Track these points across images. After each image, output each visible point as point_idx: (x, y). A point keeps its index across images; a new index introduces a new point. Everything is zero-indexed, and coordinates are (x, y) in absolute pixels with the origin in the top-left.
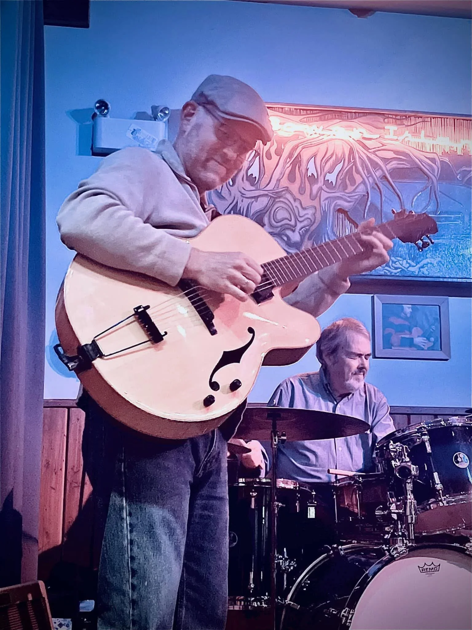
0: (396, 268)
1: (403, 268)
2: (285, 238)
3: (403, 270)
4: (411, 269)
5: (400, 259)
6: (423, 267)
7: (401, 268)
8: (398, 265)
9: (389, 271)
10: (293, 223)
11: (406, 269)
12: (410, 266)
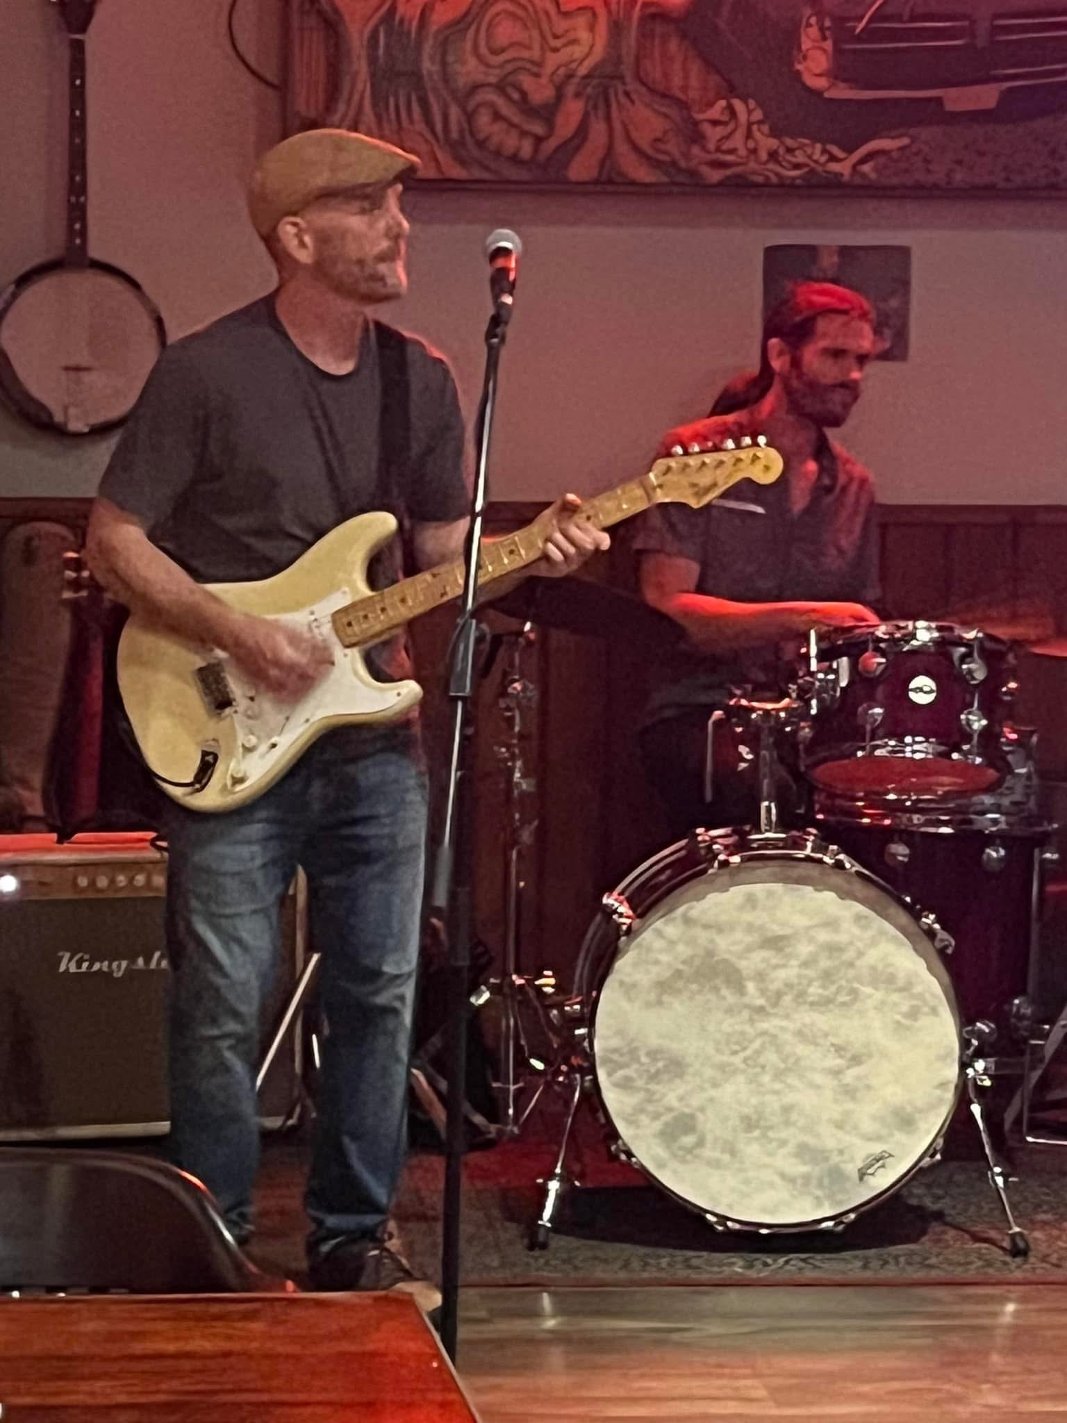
0: (797, 166)
1: (813, 165)
2: (516, 96)
3: (812, 171)
4: (834, 167)
5: (807, 141)
6: (863, 161)
7: (806, 165)
8: (800, 157)
9: (777, 174)
10: (536, 54)
11: (820, 169)
12: (833, 158)
